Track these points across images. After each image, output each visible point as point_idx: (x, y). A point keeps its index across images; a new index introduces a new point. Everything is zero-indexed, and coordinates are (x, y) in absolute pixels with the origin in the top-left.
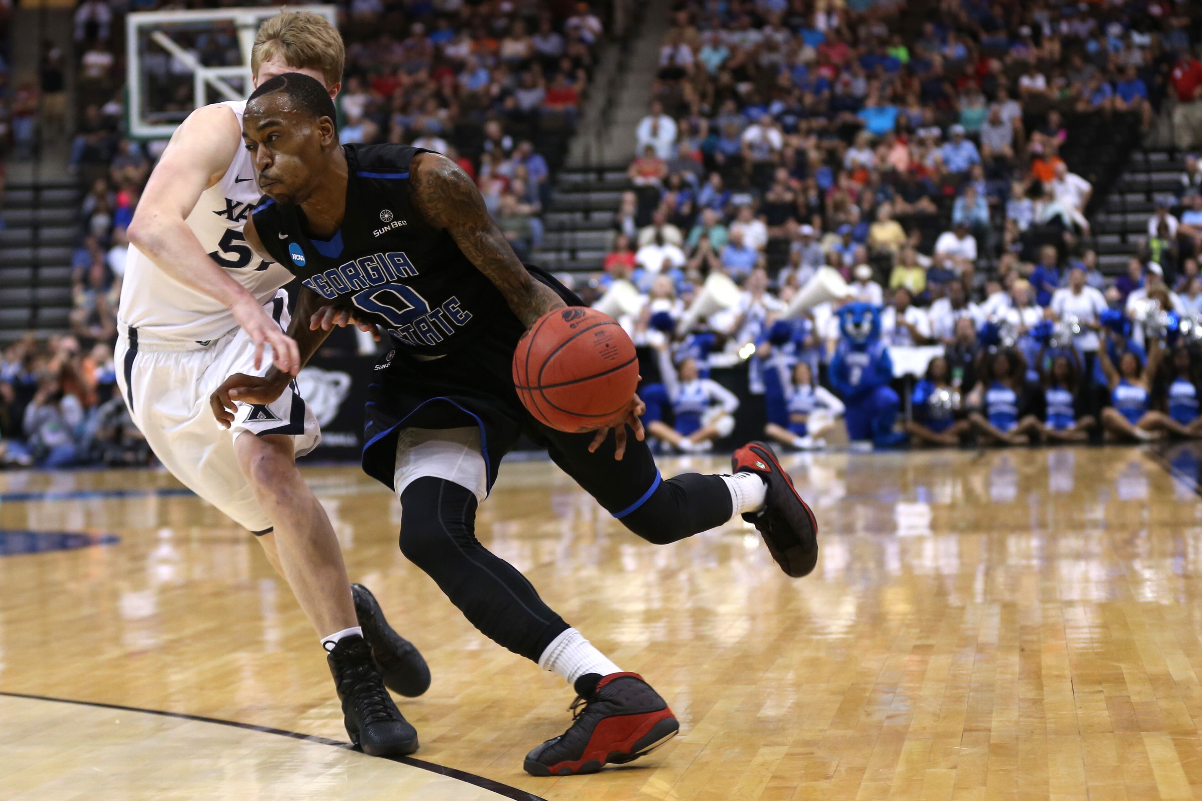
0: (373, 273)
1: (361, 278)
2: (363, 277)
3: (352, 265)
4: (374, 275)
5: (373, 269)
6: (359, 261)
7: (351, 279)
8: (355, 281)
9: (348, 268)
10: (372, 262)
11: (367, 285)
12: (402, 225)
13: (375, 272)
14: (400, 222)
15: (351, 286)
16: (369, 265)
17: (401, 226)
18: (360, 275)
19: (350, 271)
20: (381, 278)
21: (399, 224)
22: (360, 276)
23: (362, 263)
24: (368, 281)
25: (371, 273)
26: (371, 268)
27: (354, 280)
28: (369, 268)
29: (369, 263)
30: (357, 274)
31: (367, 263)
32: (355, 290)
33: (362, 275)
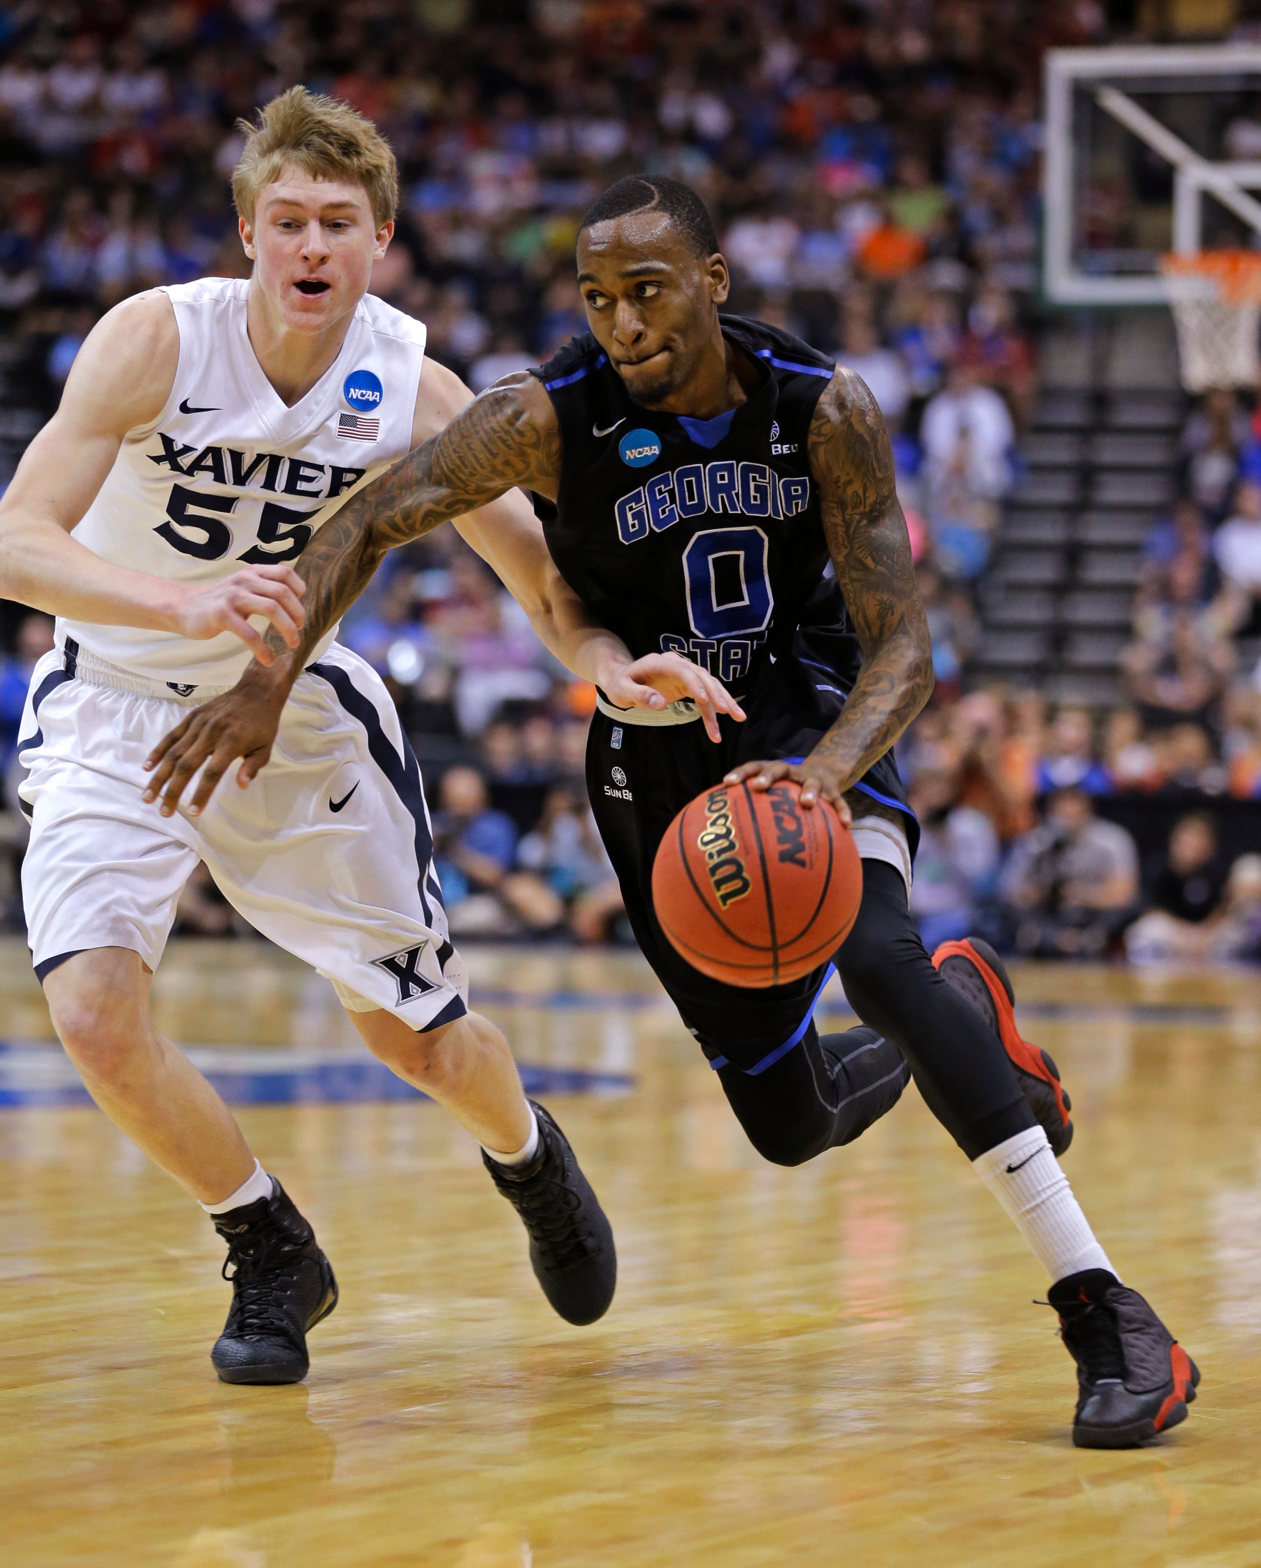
0: (756, 494)
1: (732, 495)
2: (737, 494)
3: (730, 468)
4: (755, 498)
5: (758, 489)
6: (743, 466)
7: (716, 489)
8: (722, 497)
9: (721, 471)
10: (763, 476)
11: (738, 511)
12: (789, 452)
13: (758, 495)
14: (788, 446)
15: (710, 504)
16: (754, 479)
17: (786, 454)
18: (734, 489)
19: (722, 478)
20: (763, 508)
21: (784, 450)
22: (733, 493)
23: (745, 471)
24: (741, 505)
25: (752, 493)
26: (755, 485)
27: (720, 495)
28: (752, 485)
29: (757, 476)
30: (731, 485)
31: (754, 475)
32: (713, 512)
33: (736, 491)
